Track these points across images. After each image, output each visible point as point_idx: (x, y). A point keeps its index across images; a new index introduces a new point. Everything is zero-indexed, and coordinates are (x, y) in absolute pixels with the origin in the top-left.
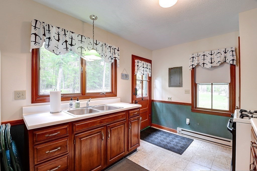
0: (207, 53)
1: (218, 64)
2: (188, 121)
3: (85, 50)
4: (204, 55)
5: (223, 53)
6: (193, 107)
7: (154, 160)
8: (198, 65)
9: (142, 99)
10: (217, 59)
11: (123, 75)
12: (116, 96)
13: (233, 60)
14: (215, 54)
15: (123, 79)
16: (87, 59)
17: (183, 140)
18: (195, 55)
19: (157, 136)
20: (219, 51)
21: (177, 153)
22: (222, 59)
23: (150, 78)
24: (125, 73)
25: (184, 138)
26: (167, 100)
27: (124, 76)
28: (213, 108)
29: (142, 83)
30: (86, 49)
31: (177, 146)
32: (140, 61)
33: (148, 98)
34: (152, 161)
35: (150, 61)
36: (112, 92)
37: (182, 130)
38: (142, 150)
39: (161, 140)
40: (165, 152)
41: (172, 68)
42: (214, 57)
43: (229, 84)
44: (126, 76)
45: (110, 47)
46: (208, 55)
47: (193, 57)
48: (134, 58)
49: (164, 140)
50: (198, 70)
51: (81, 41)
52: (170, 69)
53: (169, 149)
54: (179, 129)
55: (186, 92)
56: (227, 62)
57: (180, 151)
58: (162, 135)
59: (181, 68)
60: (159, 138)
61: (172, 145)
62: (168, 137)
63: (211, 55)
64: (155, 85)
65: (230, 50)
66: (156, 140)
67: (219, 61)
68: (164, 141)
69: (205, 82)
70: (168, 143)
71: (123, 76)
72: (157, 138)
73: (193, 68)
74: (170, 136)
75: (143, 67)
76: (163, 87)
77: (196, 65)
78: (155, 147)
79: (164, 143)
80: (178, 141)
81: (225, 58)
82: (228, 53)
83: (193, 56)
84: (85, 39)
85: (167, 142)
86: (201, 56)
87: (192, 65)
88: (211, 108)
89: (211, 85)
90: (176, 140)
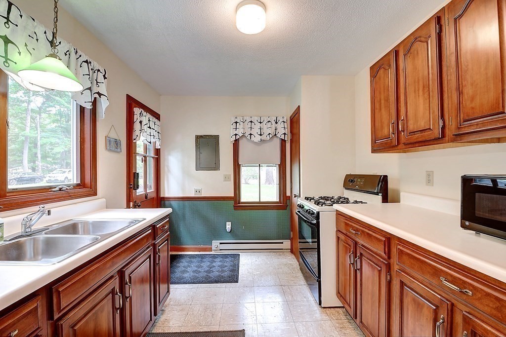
0: (255, 119)
1: (268, 138)
2: (229, 226)
3: (20, 53)
4: (251, 122)
5: (274, 123)
6: (235, 203)
7: (206, 309)
8: (243, 136)
9: (146, 197)
10: (268, 130)
11: (110, 141)
12: (95, 194)
13: (285, 134)
14: (265, 123)
15: (110, 150)
16: (22, 82)
17: (227, 260)
18: (239, 120)
19: (183, 267)
20: (269, 120)
21: (231, 282)
22: (272, 131)
23: (158, 152)
24: (113, 135)
25: (226, 256)
26: (192, 195)
27: (112, 143)
28: (261, 201)
29: (145, 161)
30: (22, 49)
31: (223, 271)
32: (144, 113)
33: (154, 195)
34: (203, 314)
35: (157, 116)
36: (82, 185)
37: (221, 244)
38: (172, 303)
39: (194, 272)
40: (213, 289)
41: (201, 136)
42: (263, 125)
43: (278, 166)
44: (117, 143)
45: (86, 62)
46: (256, 122)
47: (236, 123)
48: (132, 103)
49: (200, 269)
50: (242, 144)
51: (7, 18)
52: (198, 138)
53: (216, 282)
54: (215, 243)
55: (226, 178)
56: (278, 135)
57: (233, 278)
58: (191, 262)
59: (216, 138)
60: (189, 269)
61: (217, 274)
62: (202, 262)
63: (260, 123)
64: (168, 167)
65: (281, 121)
66: (186, 275)
67: (269, 134)
68: (200, 272)
69: (251, 164)
70: (208, 272)
71: (110, 144)
72: (184, 272)
73: (236, 140)
74: (204, 260)
75: (150, 127)
76: (185, 172)
77: (241, 135)
78: (191, 287)
79: (201, 275)
80: (220, 264)
81: (276, 129)
82: (279, 123)
83: (236, 120)
84: (21, 16)
85: (206, 272)
86: (247, 122)
87: (236, 135)
88: (258, 200)
89: (258, 167)
90: (218, 263)
